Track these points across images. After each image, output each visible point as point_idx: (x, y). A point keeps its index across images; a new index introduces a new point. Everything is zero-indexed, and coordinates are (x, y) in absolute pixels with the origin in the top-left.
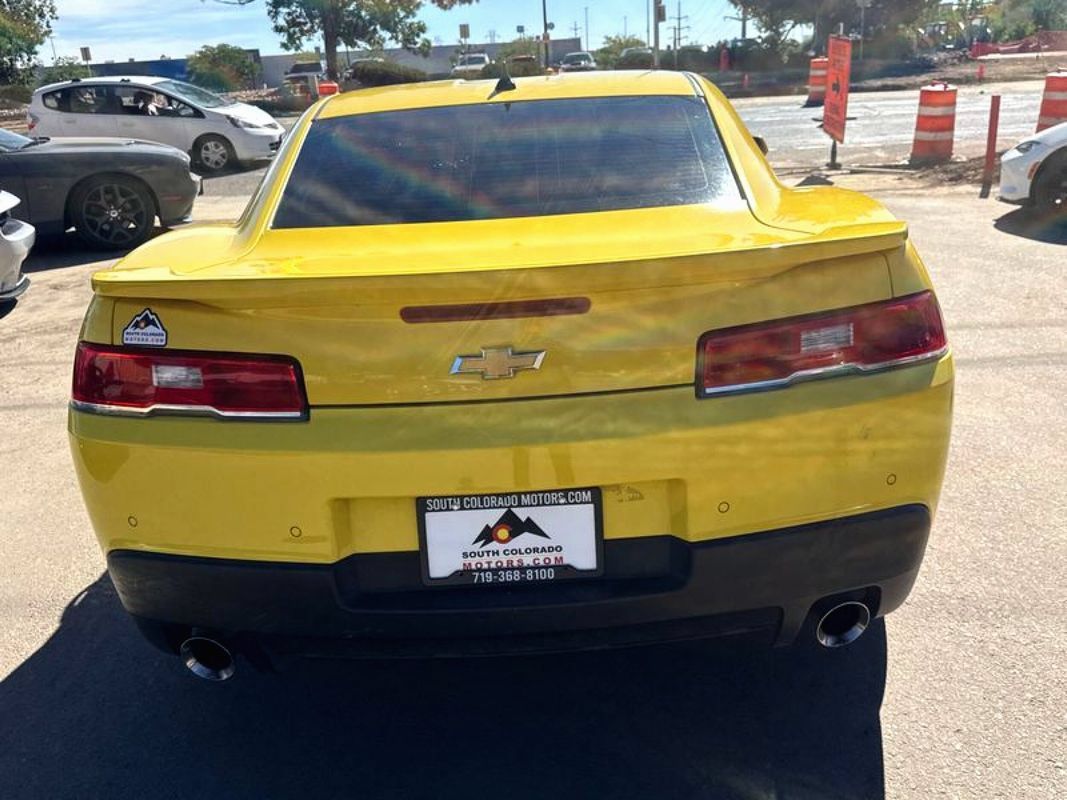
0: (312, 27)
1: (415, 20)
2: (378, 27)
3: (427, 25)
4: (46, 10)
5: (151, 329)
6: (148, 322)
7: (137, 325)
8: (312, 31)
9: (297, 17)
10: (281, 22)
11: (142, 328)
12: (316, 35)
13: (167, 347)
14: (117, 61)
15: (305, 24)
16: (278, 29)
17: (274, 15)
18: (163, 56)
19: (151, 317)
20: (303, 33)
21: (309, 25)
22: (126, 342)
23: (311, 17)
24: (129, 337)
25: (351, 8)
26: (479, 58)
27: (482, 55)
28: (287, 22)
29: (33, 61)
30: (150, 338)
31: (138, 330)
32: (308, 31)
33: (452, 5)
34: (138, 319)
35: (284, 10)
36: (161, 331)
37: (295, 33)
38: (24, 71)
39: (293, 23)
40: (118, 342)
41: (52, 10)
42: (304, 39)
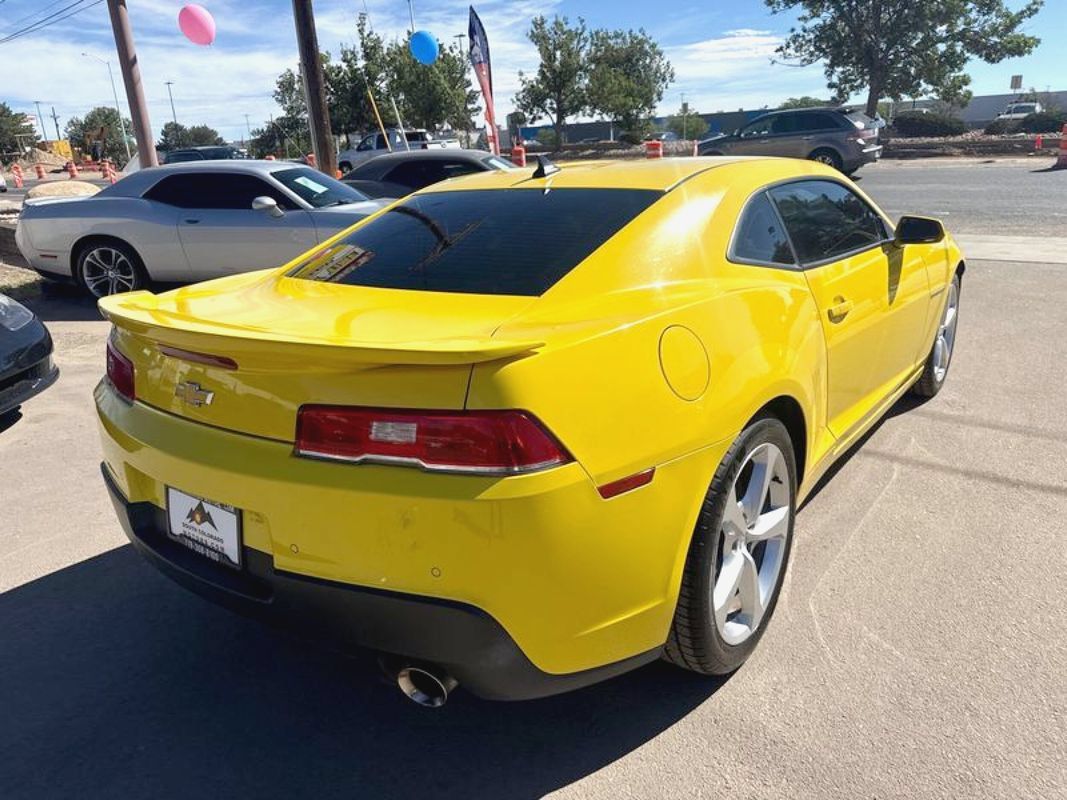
0: (862, 83)
1: (962, 73)
2: (922, 82)
3: (972, 78)
4: (668, 76)
8: (861, 86)
9: (850, 75)
10: (835, 79)
12: (864, 90)
14: (726, 111)
15: (855, 81)
16: (831, 86)
17: (829, 74)
18: (766, 107)
20: (852, 88)
21: (859, 81)
23: (862, 74)
25: (900, 65)
26: (1029, 107)
27: (1033, 104)
28: (840, 79)
29: (652, 114)
32: (857, 87)
33: (1001, 59)
35: (840, 69)
37: (845, 88)
38: (644, 120)
39: (845, 80)
41: (672, 76)
42: (852, 94)
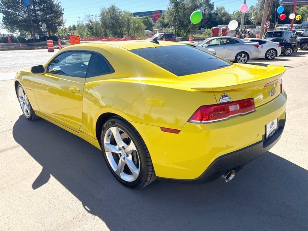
5: (226, 98)
6: (225, 96)
7: (223, 98)
11: (224, 98)
13: (231, 101)
19: (226, 95)
22: (221, 102)
24: (221, 101)
30: (227, 100)
31: (223, 99)
34: (223, 96)
36: (229, 98)
40: (219, 103)
